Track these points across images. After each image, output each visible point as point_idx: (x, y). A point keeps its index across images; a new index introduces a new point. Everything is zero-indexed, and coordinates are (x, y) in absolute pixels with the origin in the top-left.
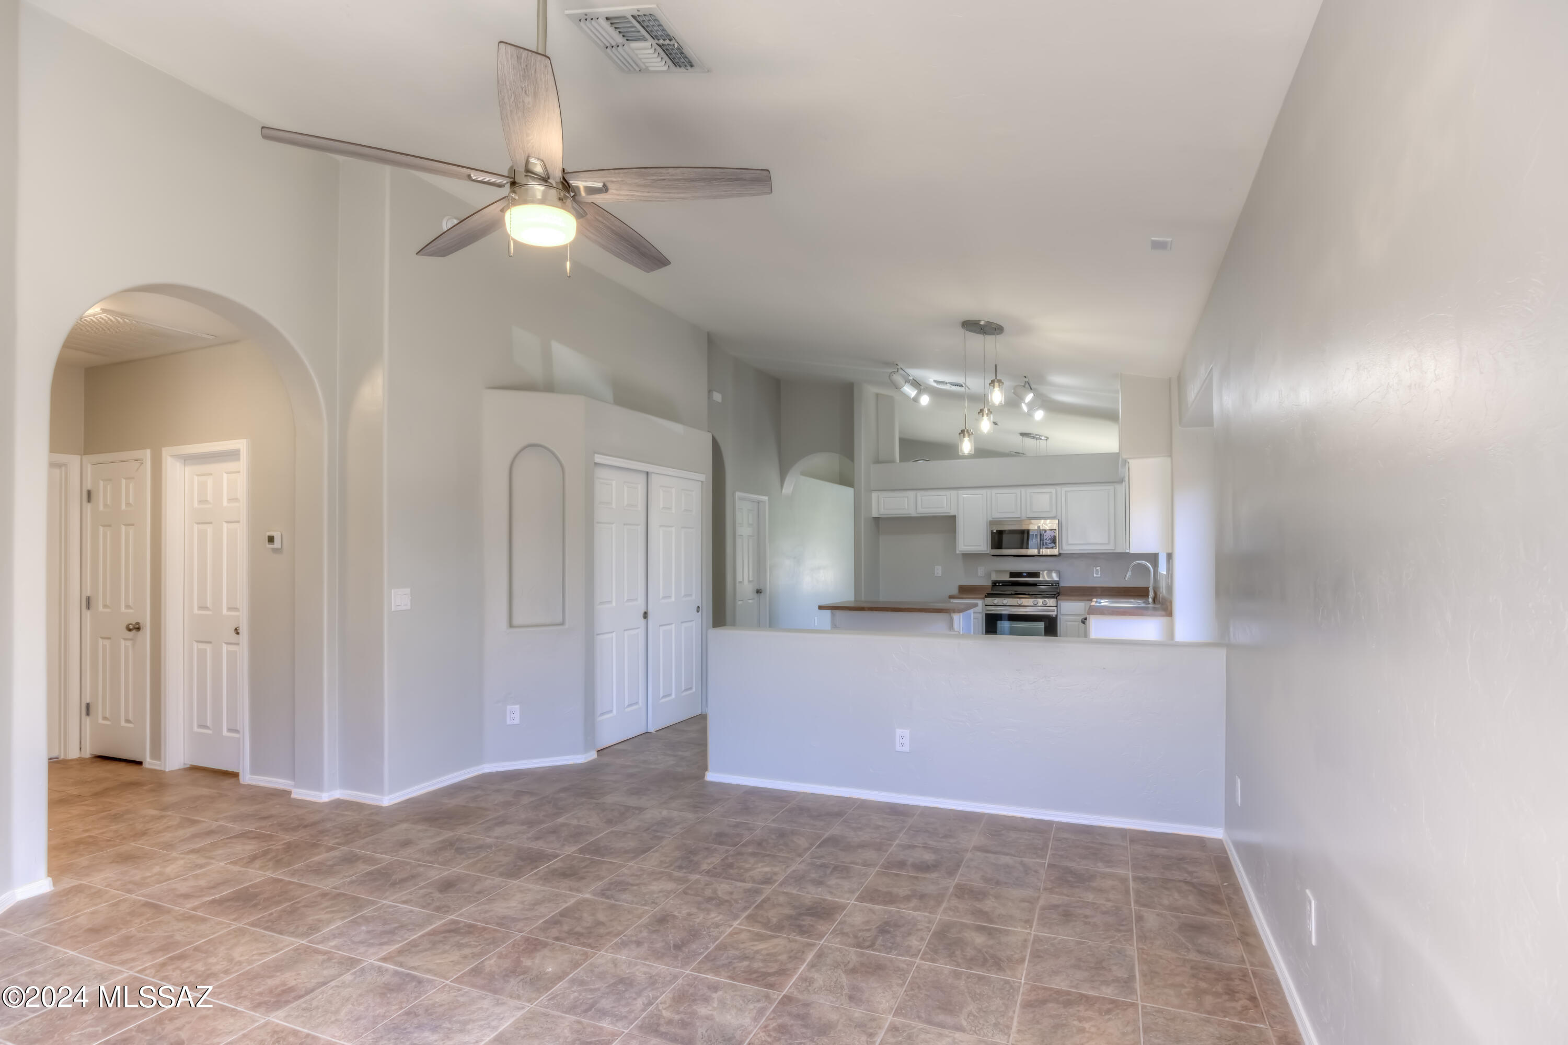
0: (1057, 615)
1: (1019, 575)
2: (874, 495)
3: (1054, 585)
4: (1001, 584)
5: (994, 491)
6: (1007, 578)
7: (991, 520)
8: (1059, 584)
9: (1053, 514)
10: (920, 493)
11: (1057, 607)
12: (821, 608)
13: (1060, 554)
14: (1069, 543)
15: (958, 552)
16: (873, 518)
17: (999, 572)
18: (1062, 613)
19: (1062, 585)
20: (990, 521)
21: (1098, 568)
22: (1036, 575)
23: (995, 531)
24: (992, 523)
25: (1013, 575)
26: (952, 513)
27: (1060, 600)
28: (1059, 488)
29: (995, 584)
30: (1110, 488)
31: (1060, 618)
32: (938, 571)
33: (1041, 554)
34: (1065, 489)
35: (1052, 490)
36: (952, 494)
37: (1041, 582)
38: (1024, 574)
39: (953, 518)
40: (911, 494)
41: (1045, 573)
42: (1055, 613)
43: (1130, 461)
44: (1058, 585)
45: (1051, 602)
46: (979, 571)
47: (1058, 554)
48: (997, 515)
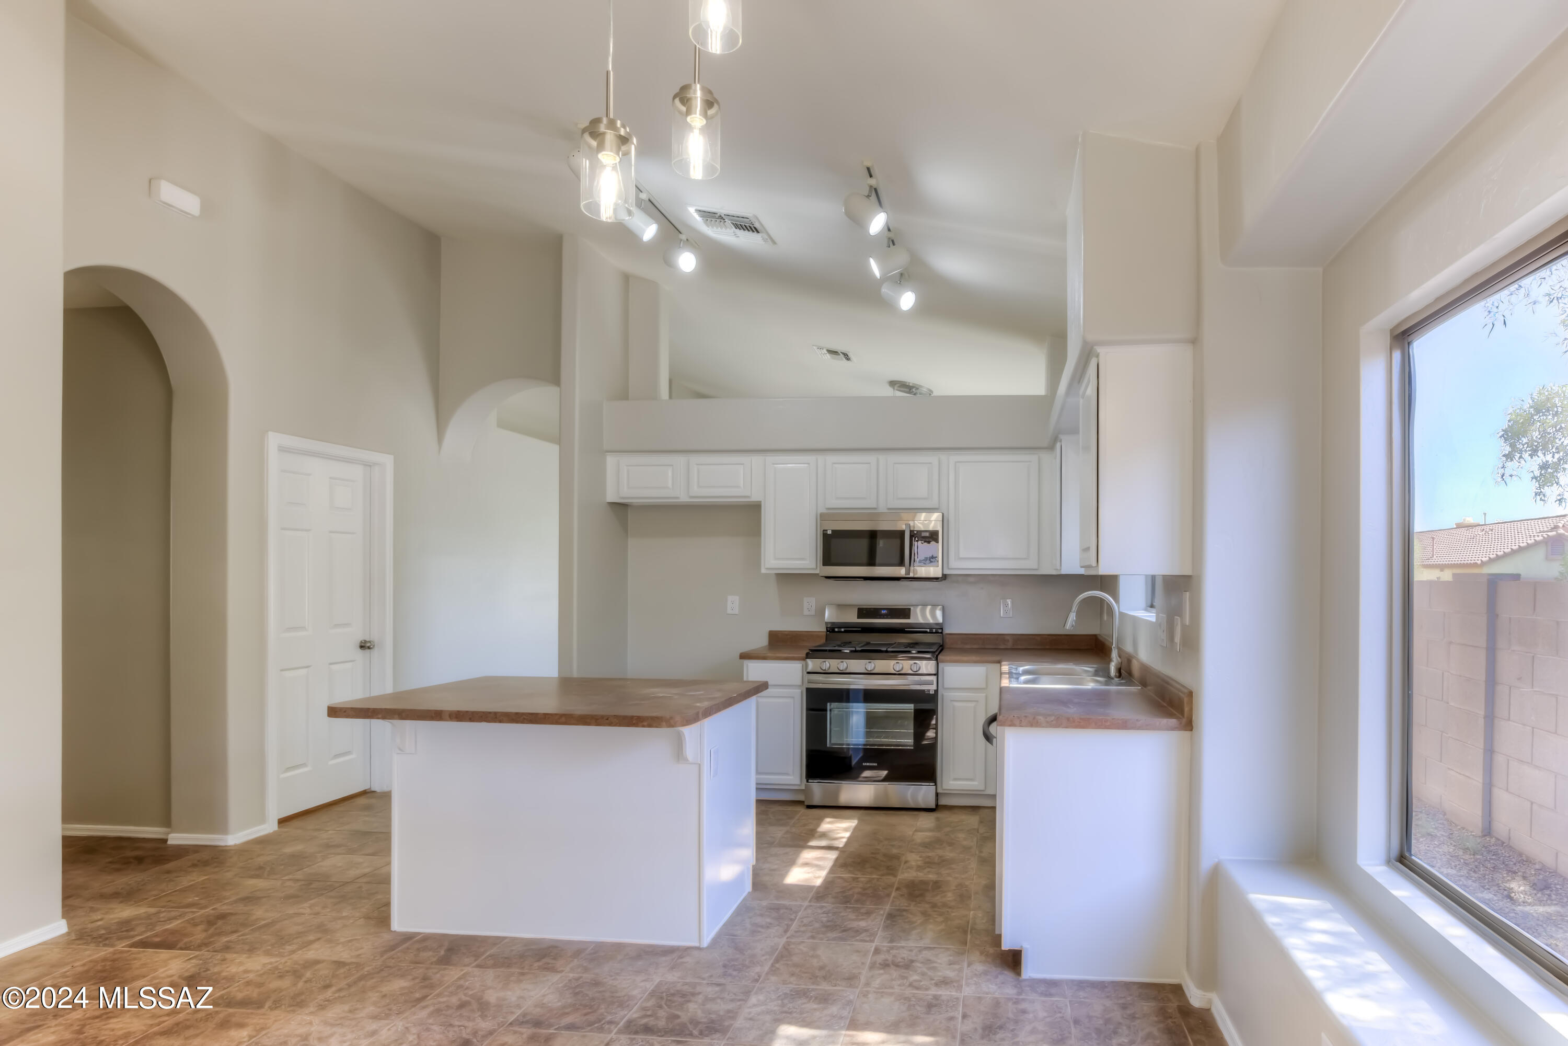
0: (936, 691)
1: (873, 612)
2: (611, 460)
3: (934, 630)
4: (843, 630)
5: (831, 458)
6: (852, 618)
7: (825, 511)
8: (942, 629)
9: (933, 503)
10: (695, 459)
11: (937, 674)
12: (334, 712)
13: (945, 577)
14: (961, 556)
15: (763, 571)
16: (608, 503)
17: (841, 607)
18: (945, 686)
19: (947, 631)
20: (822, 515)
21: (1009, 601)
22: (904, 612)
23: (829, 532)
24: (823, 517)
25: (864, 612)
26: (755, 498)
27: (943, 662)
28: (943, 456)
29: (833, 629)
30: (1033, 458)
31: (943, 695)
32: (733, 603)
33: (911, 575)
34: (954, 458)
35: (932, 458)
36: (756, 461)
37: (910, 625)
38: (883, 612)
39: (754, 509)
40: (680, 461)
41: (919, 609)
42: (934, 687)
43: (1100, 350)
44: (940, 631)
45: (927, 666)
46: (806, 605)
47: (941, 576)
48: (834, 502)
